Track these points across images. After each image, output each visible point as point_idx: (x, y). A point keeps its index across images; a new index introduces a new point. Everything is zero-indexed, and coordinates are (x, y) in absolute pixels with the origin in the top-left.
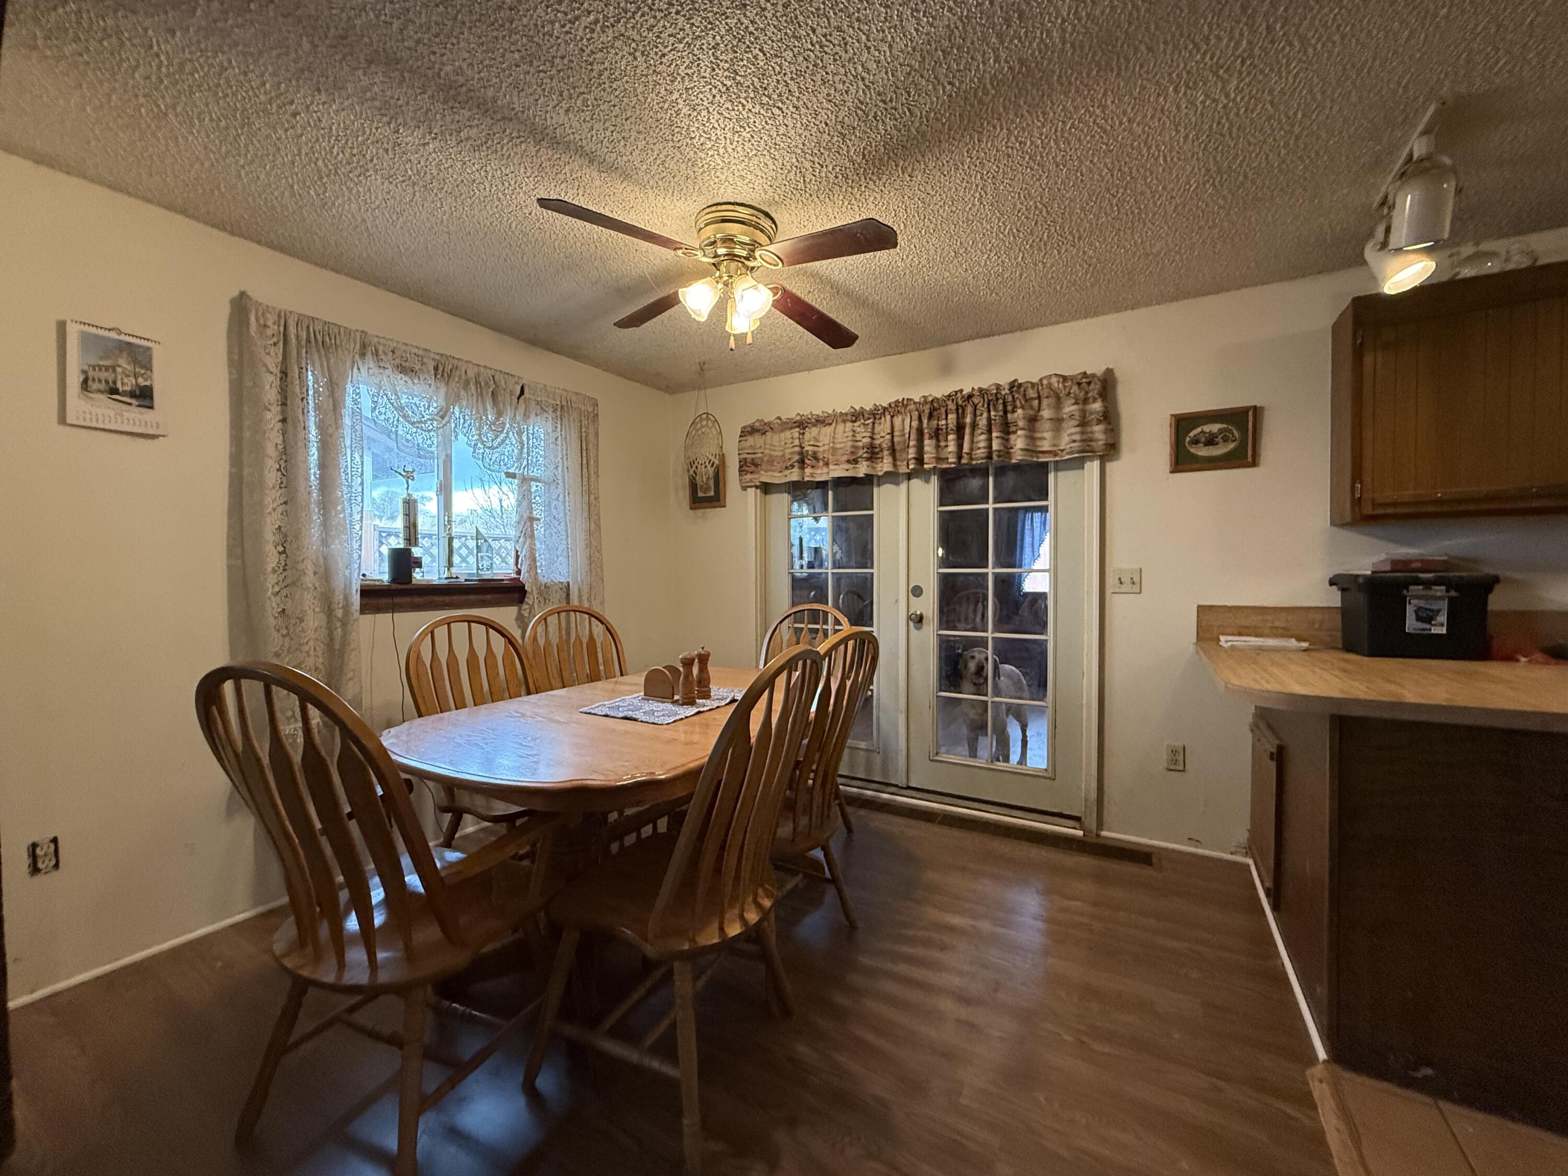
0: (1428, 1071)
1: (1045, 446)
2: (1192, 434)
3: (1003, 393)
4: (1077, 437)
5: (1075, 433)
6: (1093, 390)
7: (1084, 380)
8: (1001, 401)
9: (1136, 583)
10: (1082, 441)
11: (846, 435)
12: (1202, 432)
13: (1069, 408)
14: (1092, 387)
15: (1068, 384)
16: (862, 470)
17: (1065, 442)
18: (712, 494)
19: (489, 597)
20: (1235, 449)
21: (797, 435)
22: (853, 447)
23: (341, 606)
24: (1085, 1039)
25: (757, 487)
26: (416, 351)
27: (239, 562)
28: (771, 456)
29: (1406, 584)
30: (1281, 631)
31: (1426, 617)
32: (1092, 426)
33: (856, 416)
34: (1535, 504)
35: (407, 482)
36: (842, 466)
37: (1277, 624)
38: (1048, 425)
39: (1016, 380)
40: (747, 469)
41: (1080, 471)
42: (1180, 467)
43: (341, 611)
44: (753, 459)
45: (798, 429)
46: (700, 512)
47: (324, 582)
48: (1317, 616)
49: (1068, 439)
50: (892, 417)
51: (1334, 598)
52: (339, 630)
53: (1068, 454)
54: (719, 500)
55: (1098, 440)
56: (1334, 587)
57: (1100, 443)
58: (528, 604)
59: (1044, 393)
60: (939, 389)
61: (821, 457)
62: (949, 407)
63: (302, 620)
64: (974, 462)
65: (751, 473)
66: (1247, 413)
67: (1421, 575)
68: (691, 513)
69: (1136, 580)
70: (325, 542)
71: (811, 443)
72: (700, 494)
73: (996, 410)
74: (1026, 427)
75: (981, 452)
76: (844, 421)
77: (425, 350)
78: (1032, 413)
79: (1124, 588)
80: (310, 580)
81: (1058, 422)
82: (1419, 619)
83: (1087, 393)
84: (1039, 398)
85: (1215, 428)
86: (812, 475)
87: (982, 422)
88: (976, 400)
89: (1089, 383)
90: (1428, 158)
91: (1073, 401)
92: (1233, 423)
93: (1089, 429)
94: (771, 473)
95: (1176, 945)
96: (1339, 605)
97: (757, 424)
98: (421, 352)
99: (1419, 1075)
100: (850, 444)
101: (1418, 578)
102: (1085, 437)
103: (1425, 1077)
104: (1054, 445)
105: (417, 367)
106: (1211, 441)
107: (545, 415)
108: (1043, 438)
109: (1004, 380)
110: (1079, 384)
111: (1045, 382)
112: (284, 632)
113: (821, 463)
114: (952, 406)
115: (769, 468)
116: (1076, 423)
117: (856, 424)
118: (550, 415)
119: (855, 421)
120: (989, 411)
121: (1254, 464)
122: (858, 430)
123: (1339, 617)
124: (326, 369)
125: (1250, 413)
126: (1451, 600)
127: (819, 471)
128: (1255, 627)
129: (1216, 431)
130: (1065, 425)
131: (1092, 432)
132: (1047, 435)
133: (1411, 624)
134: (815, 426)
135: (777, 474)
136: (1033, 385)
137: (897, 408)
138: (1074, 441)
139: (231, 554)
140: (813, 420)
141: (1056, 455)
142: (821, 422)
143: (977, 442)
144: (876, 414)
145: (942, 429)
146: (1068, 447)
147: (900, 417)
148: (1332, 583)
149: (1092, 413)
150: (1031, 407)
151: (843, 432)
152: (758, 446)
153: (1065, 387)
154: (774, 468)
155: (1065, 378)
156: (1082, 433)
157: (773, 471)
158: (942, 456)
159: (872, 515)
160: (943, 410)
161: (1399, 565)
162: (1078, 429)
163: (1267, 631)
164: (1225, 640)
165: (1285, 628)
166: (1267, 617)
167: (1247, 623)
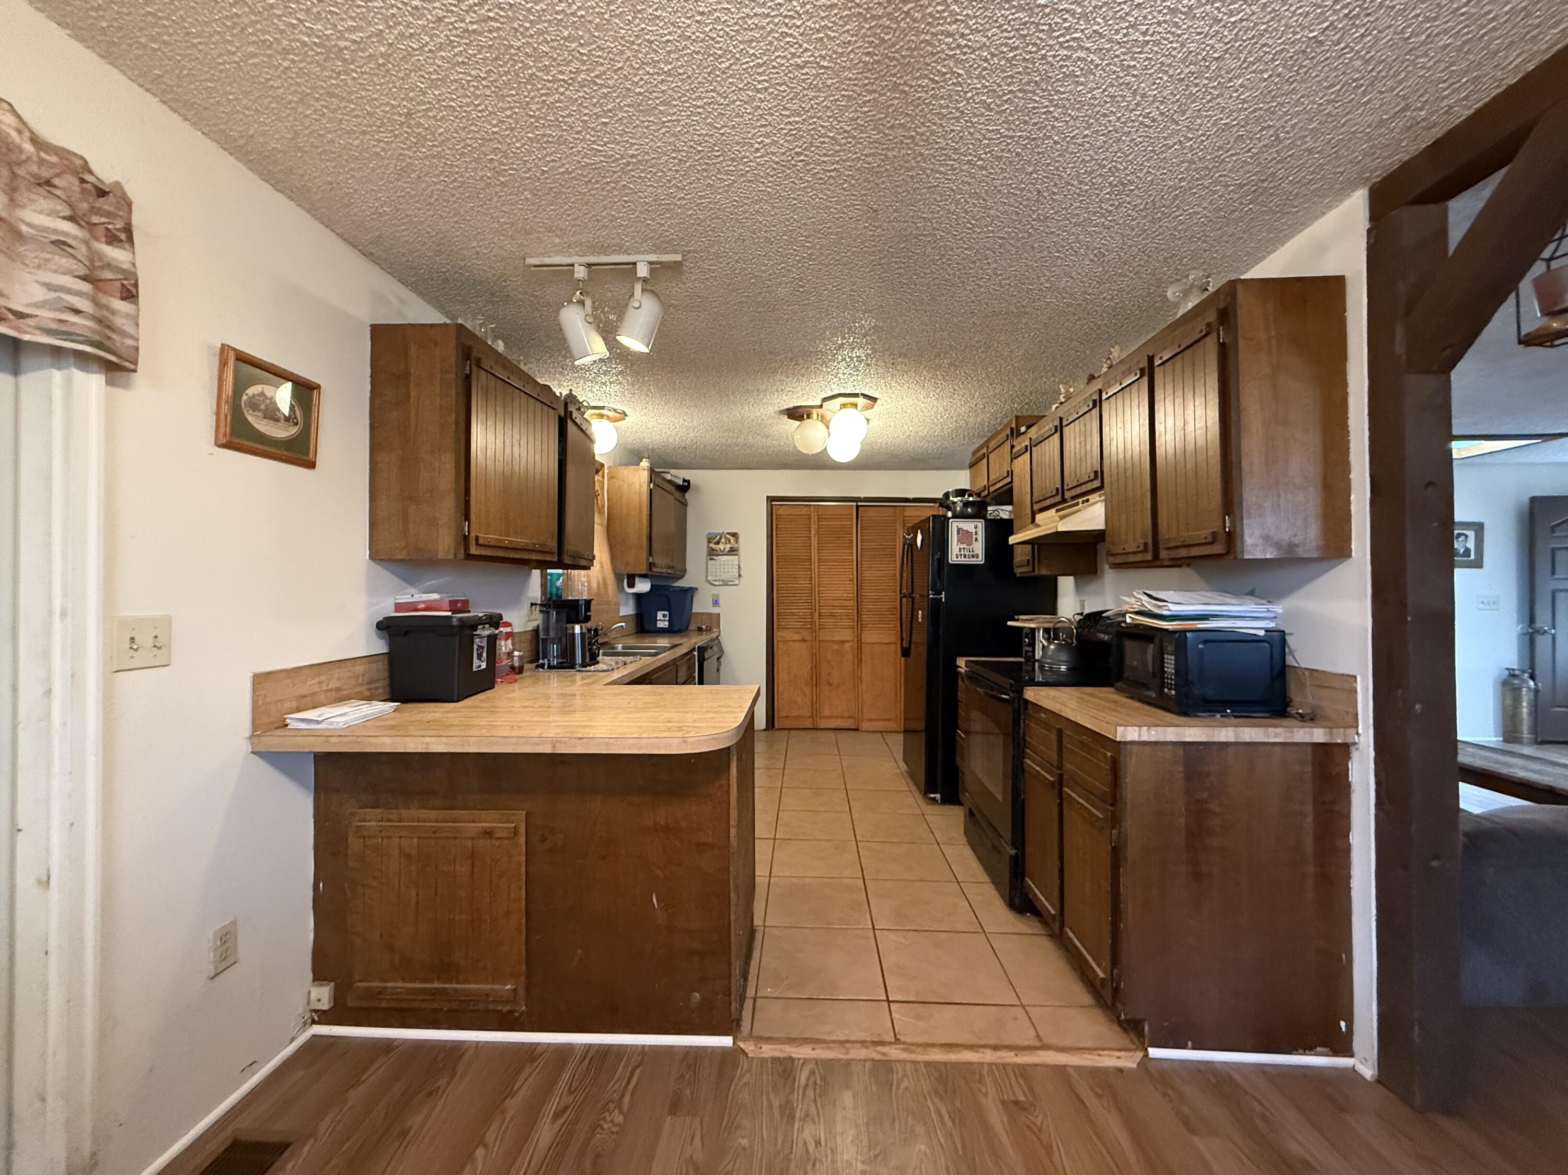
2: (249, 392)
6: (113, 216)
7: (90, 179)
9: (162, 647)
10: (91, 316)
12: (263, 394)
13: (47, 220)
15: (51, 158)
17: (29, 296)
20: (299, 435)
31: (480, 656)
42: (232, 442)
53: (67, 337)
55: (122, 333)
66: (312, 389)
69: (163, 639)
79: (140, 659)
81: (10, 231)
83: (93, 212)
89: (102, 193)
91: (64, 210)
106: (271, 415)
110: (81, 179)
116: (79, 269)
121: (311, 466)
125: (316, 393)
130: (28, 253)
131: (108, 309)
133: (475, 663)
138: (81, 313)
141: (2, 321)
146: (47, 314)
148: (378, 627)
149: (108, 266)
153: (40, 160)
155: (36, 138)
156: (96, 302)
163: (323, 696)
164: (295, 721)
165: (338, 690)
166: (323, 678)
167: (304, 690)
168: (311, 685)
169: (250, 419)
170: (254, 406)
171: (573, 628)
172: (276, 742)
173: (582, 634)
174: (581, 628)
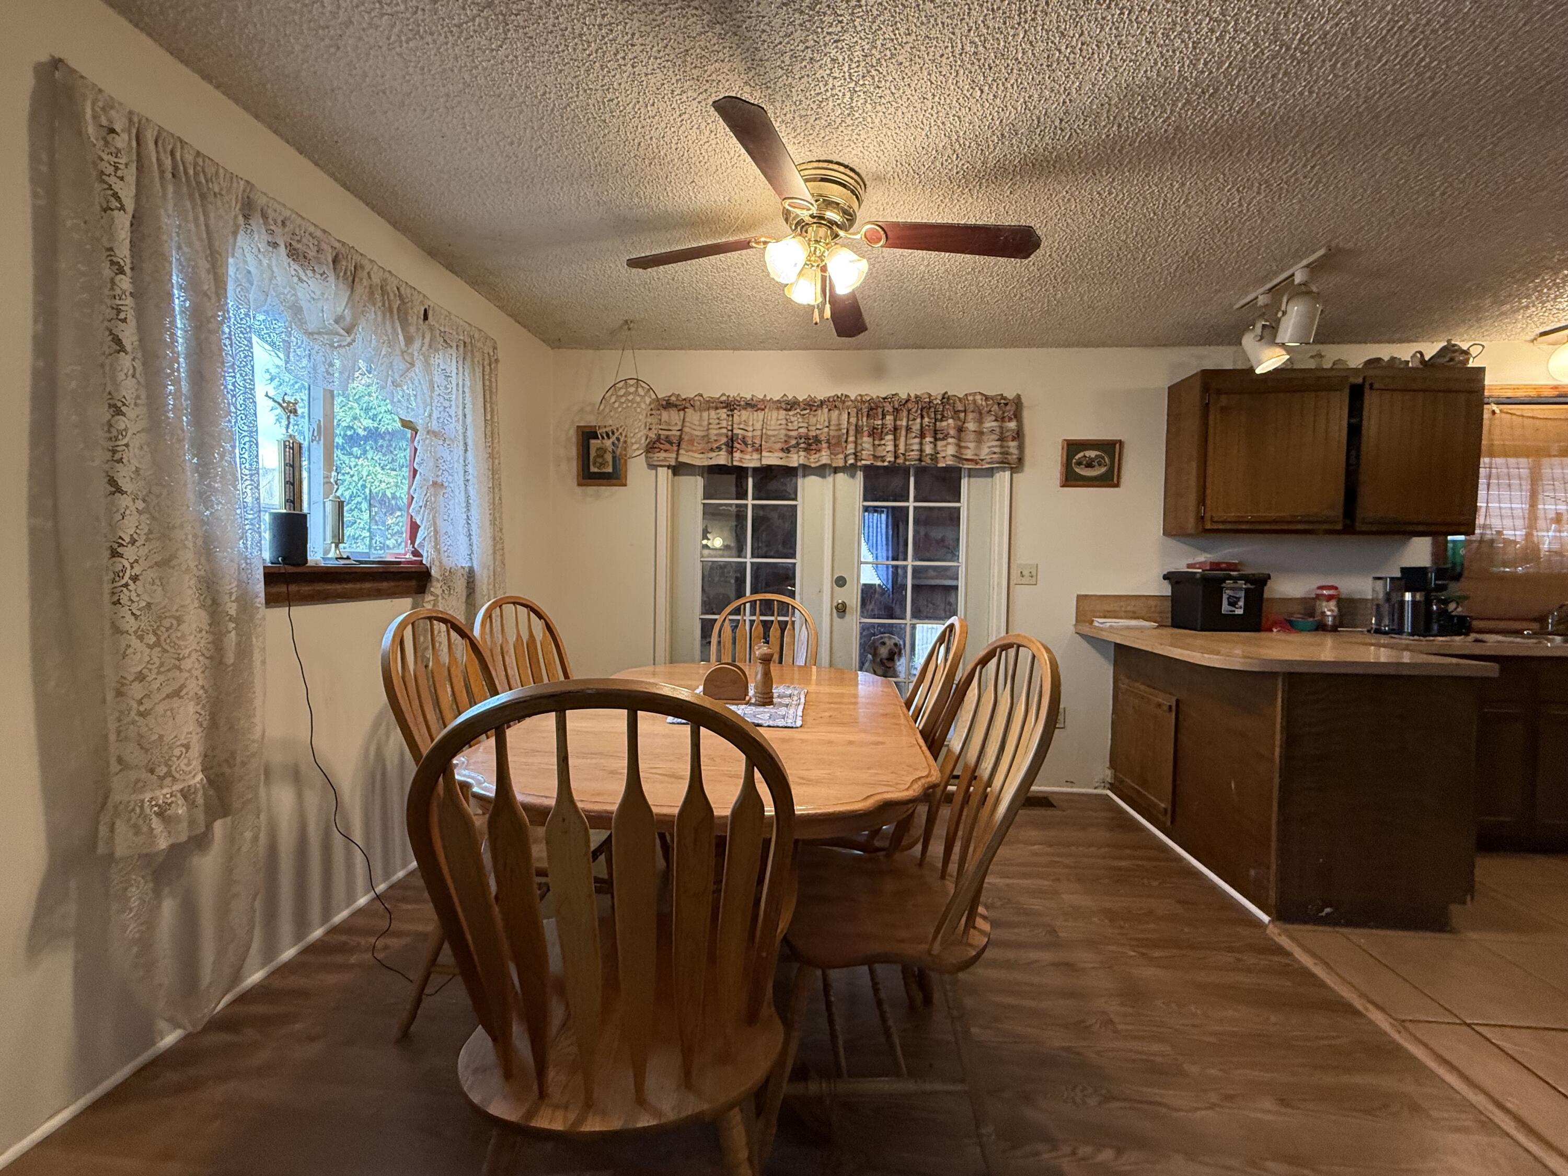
0: (1328, 910)
1: (969, 454)
2: (1077, 457)
3: (935, 402)
4: (997, 450)
5: (996, 446)
6: (1010, 411)
7: (1003, 401)
8: (933, 410)
9: (1032, 577)
10: (1001, 453)
11: (779, 422)
12: (1085, 456)
13: (990, 424)
14: (1008, 408)
15: (990, 402)
16: (795, 460)
17: (985, 452)
18: (610, 470)
19: (385, 585)
20: (1107, 472)
21: (724, 416)
22: (786, 435)
23: (233, 598)
24: (1144, 950)
25: (669, 467)
26: (312, 229)
27: (50, 524)
28: (692, 435)
29: (1224, 580)
30: (1131, 615)
31: (1233, 603)
32: (1007, 441)
33: (790, 405)
34: (1299, 527)
35: (288, 417)
36: (776, 454)
37: (1129, 608)
38: (972, 437)
39: (946, 393)
40: (661, 446)
41: (989, 480)
42: (1069, 483)
43: (234, 605)
44: (667, 437)
45: (725, 410)
46: (591, 490)
47: (203, 560)
48: (1152, 603)
49: (988, 450)
50: (830, 410)
51: (1166, 589)
52: (233, 633)
53: (989, 463)
54: (618, 478)
55: (1012, 454)
56: (1166, 581)
57: (1015, 457)
58: (432, 594)
59: (971, 407)
60: (876, 390)
61: (750, 442)
62: (886, 409)
63: (180, 620)
64: (907, 463)
65: (666, 451)
66: (1115, 444)
67: (1232, 573)
68: (579, 490)
69: (1034, 574)
70: (204, 498)
71: (741, 426)
72: (593, 469)
73: (929, 417)
74: (955, 436)
75: (914, 454)
76: (778, 409)
77: (324, 231)
78: (960, 424)
79: (1024, 581)
80: (188, 557)
81: (980, 434)
82: (1230, 604)
83: (1004, 413)
84: (965, 411)
85: (1092, 454)
86: (741, 460)
87: (916, 427)
88: (910, 405)
89: (1006, 404)
90: (1305, 284)
91: (994, 418)
92: (1103, 451)
93: (1005, 444)
94: (690, 453)
95: (1123, 864)
96: (1170, 594)
97: (673, 398)
98: (319, 233)
99: (1323, 914)
100: (783, 432)
101: (1230, 575)
102: (1003, 450)
103: (1327, 914)
104: (976, 455)
105: (312, 254)
106: (1089, 465)
107: (450, 351)
108: (967, 448)
109: (936, 392)
110: (999, 404)
111: (970, 398)
112: (152, 639)
113: (750, 449)
114: (889, 408)
115: (690, 448)
116: (997, 437)
117: (791, 413)
118: (453, 351)
119: (790, 410)
120: (922, 417)
121: (1117, 485)
122: (793, 419)
123: (1169, 604)
124: (203, 228)
125: (1117, 446)
126: (1247, 590)
127: (748, 457)
128: (1114, 611)
129: (1093, 456)
130: (985, 438)
131: (1009, 447)
132: (971, 445)
133: (1225, 608)
134: (745, 409)
135: (697, 455)
136: (960, 399)
137: (835, 403)
138: (995, 453)
139: (34, 510)
140: (742, 403)
141: (977, 463)
142: (752, 405)
143: (911, 445)
144: (812, 406)
145: (877, 429)
146: (988, 457)
147: (837, 412)
148: (1166, 577)
149: (1008, 431)
150: (959, 419)
151: (776, 419)
152: (673, 423)
153: (987, 405)
154: (694, 448)
155: (987, 398)
156: (1002, 446)
157: (692, 451)
158: (877, 454)
159: (796, 506)
160: (880, 410)
161: (1215, 566)
162: (998, 443)
163: (1123, 614)
164: (1098, 622)
165: (1134, 612)
166: (1122, 604)
167: (1109, 608)
168: (1113, 606)
169: (1077, 470)
170: (1079, 463)
171: (1403, 596)
172: (1086, 629)
173: (1414, 602)
174: (1413, 596)
